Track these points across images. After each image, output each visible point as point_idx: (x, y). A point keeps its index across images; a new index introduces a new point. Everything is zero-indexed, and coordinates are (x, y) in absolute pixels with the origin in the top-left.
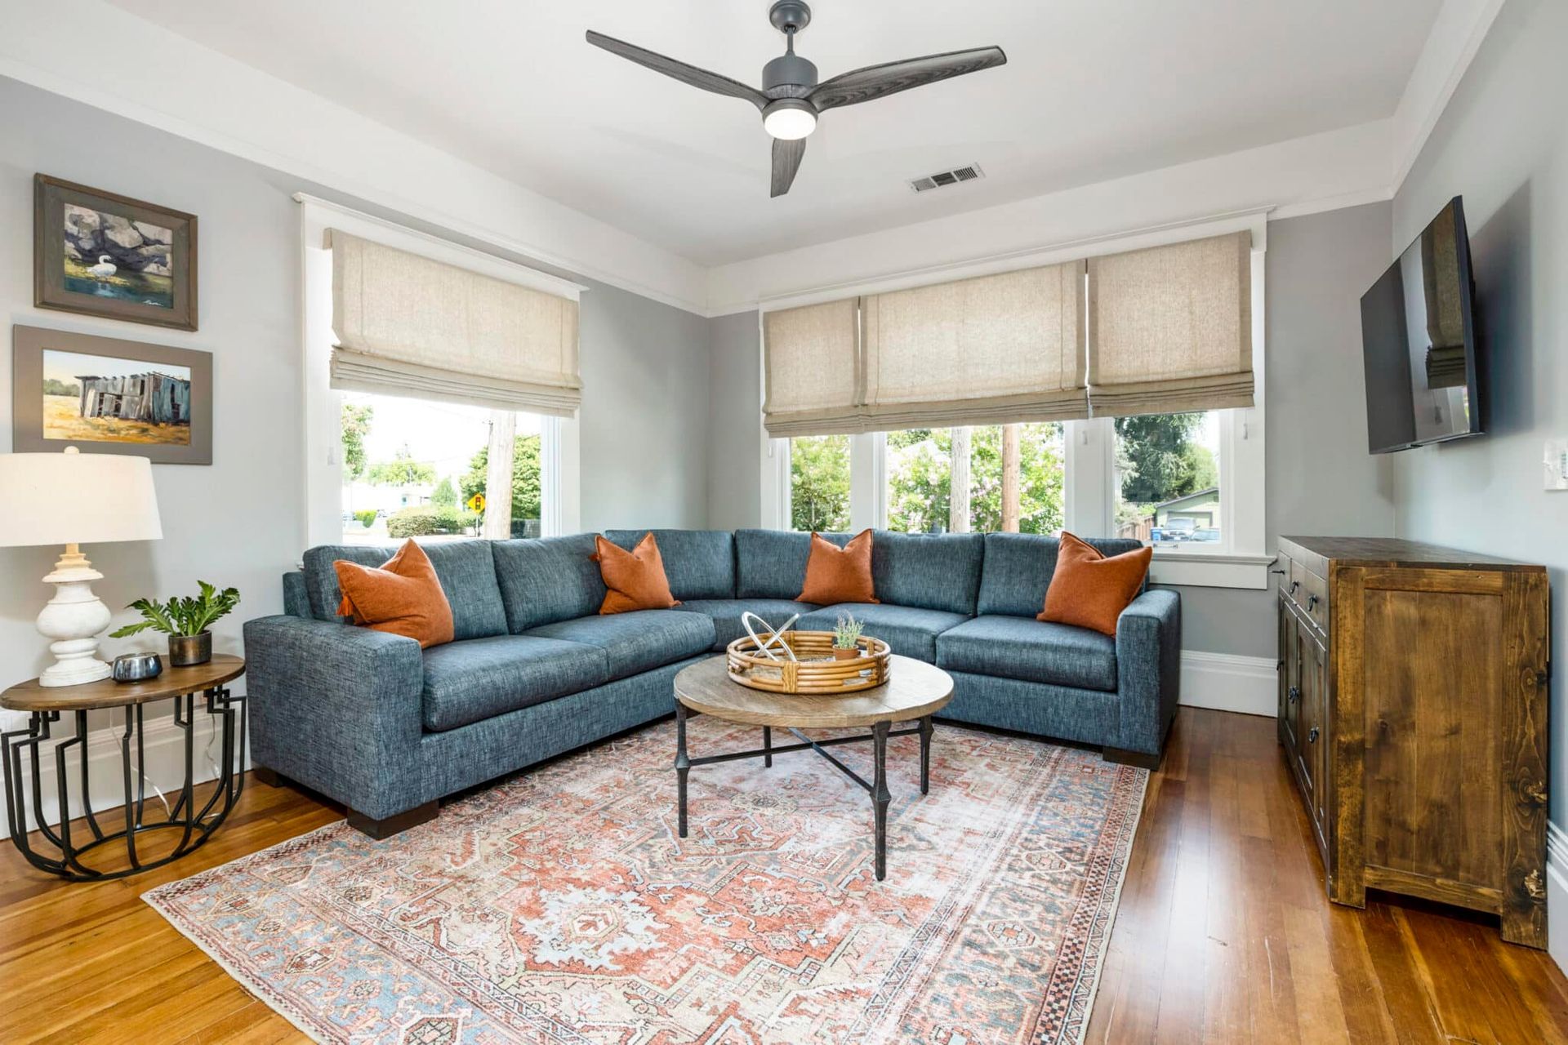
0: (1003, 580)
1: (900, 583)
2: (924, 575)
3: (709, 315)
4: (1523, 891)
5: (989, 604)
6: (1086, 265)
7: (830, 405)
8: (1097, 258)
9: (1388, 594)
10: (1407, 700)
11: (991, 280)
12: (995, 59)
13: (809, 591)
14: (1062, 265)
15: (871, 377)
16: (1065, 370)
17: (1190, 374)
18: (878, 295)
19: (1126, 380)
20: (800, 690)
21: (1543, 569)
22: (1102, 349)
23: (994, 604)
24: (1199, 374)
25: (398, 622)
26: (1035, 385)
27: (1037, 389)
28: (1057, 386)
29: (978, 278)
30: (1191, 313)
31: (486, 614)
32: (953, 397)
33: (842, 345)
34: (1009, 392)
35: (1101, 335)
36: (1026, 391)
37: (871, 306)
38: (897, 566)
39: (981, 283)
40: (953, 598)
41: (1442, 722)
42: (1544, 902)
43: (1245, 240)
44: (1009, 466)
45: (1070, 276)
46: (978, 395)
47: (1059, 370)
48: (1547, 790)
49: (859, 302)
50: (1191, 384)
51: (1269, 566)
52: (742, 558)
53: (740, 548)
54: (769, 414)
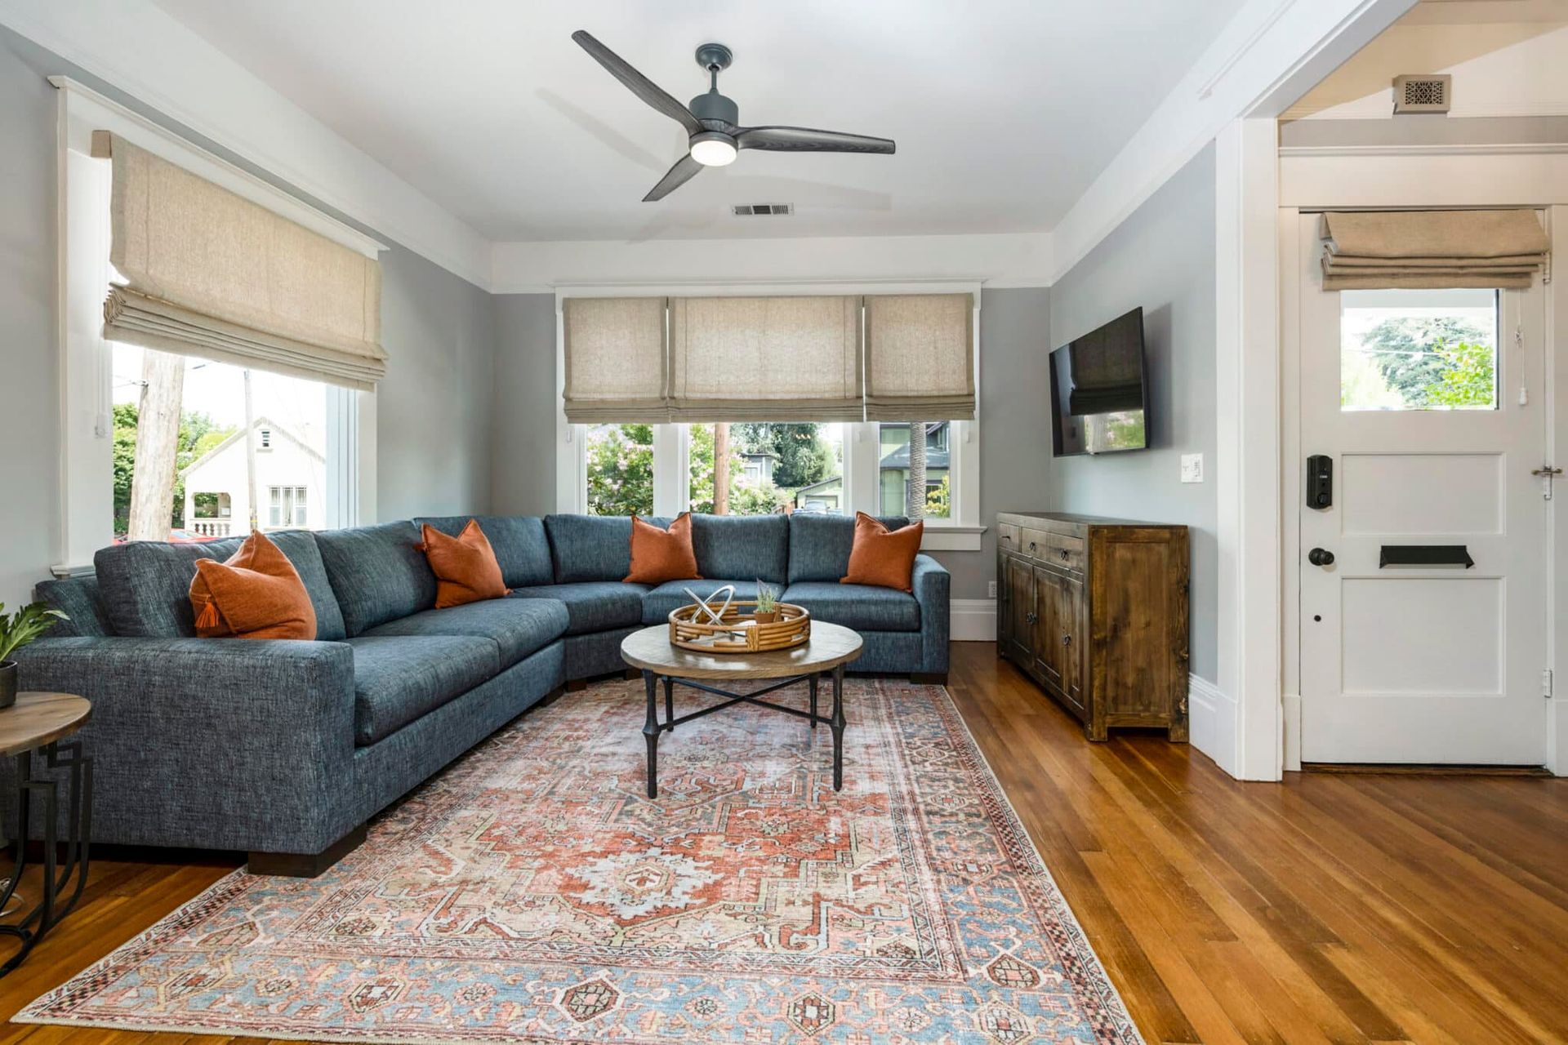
0: (810, 552)
1: (720, 560)
2: (742, 552)
3: (493, 292)
4: (1179, 711)
5: (799, 573)
6: (863, 301)
7: (638, 396)
8: (871, 296)
9: (1118, 545)
10: (1126, 610)
11: (789, 300)
12: (885, 148)
13: (638, 569)
14: (845, 297)
15: (679, 374)
16: (848, 382)
17: (935, 393)
18: (686, 298)
19: (892, 394)
20: (761, 648)
21: (1185, 527)
22: (874, 368)
23: (804, 573)
24: (941, 394)
25: (276, 629)
26: (825, 392)
27: (827, 396)
28: (842, 394)
29: (777, 297)
30: (935, 348)
31: (328, 616)
32: (757, 396)
33: (650, 340)
34: (804, 396)
35: (873, 357)
36: (818, 397)
37: (679, 309)
38: (715, 545)
39: (780, 301)
40: (770, 570)
41: (1143, 620)
42: (1187, 715)
43: (968, 298)
44: (721, 455)
45: (851, 308)
46: (778, 397)
47: (842, 381)
48: (1188, 652)
49: (667, 302)
50: (936, 401)
51: (982, 534)
52: (558, 543)
53: (555, 533)
54: (568, 399)
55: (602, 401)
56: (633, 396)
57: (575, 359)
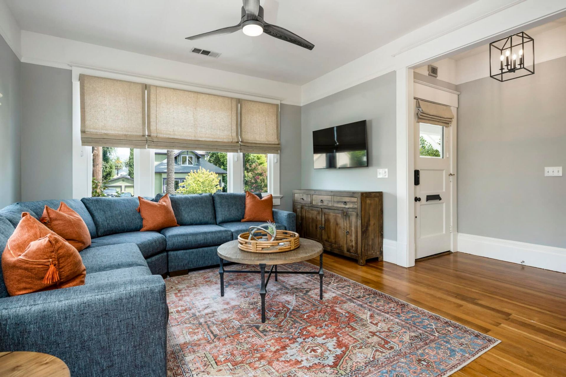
0: (227, 209)
1: (186, 216)
2: (196, 211)
5: (222, 219)
6: (239, 101)
7: (129, 133)
8: (242, 100)
9: (367, 199)
11: (207, 96)
14: (232, 98)
15: (153, 124)
16: (233, 135)
17: (267, 143)
18: (156, 86)
19: (251, 142)
21: (381, 192)
22: (243, 130)
23: (225, 219)
24: (269, 143)
26: (224, 139)
27: (225, 140)
28: (231, 140)
29: (202, 93)
30: (266, 124)
32: (193, 138)
33: (136, 105)
34: (215, 140)
35: (243, 125)
36: (221, 141)
37: (153, 91)
38: (183, 209)
39: (204, 96)
40: (209, 219)
43: (277, 106)
45: (234, 103)
46: (203, 139)
47: (231, 135)
48: (383, 232)
49: (146, 87)
50: (267, 146)
51: (281, 198)
52: (96, 214)
53: (92, 208)
54: (83, 132)
55: (106, 134)
56: (127, 133)
57: (87, 110)
